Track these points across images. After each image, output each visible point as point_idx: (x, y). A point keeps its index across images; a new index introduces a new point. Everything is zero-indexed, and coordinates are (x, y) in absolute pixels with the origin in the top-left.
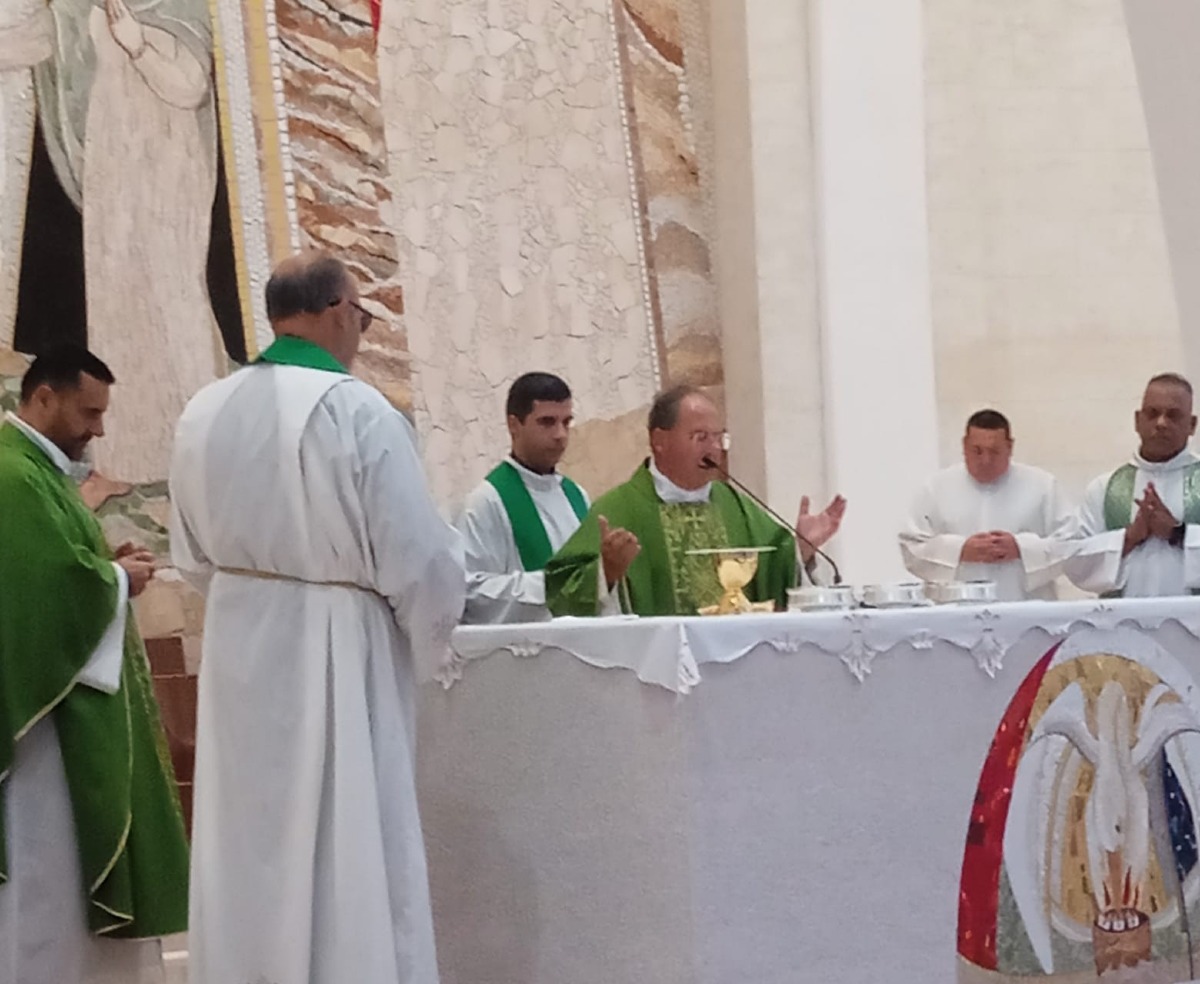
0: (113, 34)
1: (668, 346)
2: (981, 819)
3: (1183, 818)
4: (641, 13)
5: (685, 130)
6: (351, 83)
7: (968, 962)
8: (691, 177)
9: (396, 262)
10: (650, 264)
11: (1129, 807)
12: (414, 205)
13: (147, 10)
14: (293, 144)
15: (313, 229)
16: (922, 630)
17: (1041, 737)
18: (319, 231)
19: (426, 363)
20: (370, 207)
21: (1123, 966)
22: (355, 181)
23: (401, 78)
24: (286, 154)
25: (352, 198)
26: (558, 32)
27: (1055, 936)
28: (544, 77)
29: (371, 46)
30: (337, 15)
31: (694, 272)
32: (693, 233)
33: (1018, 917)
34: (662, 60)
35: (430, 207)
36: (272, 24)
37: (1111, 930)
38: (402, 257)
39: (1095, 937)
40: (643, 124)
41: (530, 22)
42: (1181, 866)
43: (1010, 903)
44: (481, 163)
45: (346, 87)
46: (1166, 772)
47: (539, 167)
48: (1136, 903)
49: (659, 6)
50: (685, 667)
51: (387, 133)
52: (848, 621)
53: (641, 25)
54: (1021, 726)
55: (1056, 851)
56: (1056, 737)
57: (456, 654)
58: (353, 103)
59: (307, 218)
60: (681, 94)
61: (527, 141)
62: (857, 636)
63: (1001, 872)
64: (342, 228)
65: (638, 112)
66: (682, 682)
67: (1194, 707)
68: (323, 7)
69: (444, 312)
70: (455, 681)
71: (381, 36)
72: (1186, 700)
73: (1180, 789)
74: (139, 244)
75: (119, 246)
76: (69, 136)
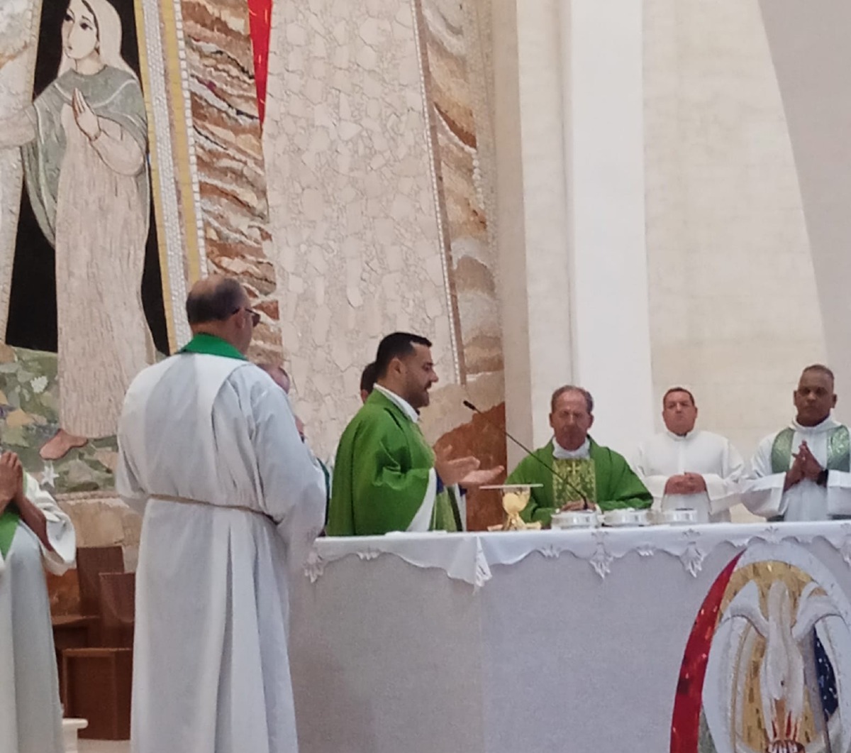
0: (78, 124)
1: (464, 343)
2: (687, 676)
3: (828, 677)
4: (447, 111)
5: (477, 192)
6: (244, 158)
8: (482, 225)
9: (274, 284)
10: (452, 286)
11: (791, 670)
12: (287, 244)
13: (102, 107)
14: (203, 201)
15: (217, 260)
16: (645, 543)
17: (728, 618)
18: (220, 262)
19: (296, 355)
20: (256, 245)
22: (246, 227)
23: (279, 155)
24: (198, 207)
25: (243, 239)
26: (389, 124)
28: (378, 155)
29: (258, 132)
30: (234, 111)
31: (483, 292)
32: (482, 265)
33: (712, 745)
34: (461, 143)
35: (299, 245)
36: (189, 117)
38: (278, 280)
40: (448, 188)
41: (369, 117)
42: (826, 710)
43: (707, 735)
44: (334, 215)
45: (240, 161)
46: (816, 644)
47: (375, 218)
48: (795, 736)
49: (460, 107)
50: (481, 567)
51: (269, 194)
52: (594, 536)
53: (447, 119)
54: (715, 611)
55: (739, 698)
56: (739, 618)
57: (319, 557)
58: (245, 172)
59: (212, 252)
60: (475, 168)
61: (367, 200)
62: (600, 546)
63: (701, 714)
64: (236, 259)
65: (444, 180)
66: (478, 577)
67: (835, 598)
68: (225, 105)
69: (307, 318)
70: (319, 576)
71: (264, 127)
72: (830, 593)
73: (826, 657)
74: (95, 270)
75: (80, 271)
76: (46, 195)
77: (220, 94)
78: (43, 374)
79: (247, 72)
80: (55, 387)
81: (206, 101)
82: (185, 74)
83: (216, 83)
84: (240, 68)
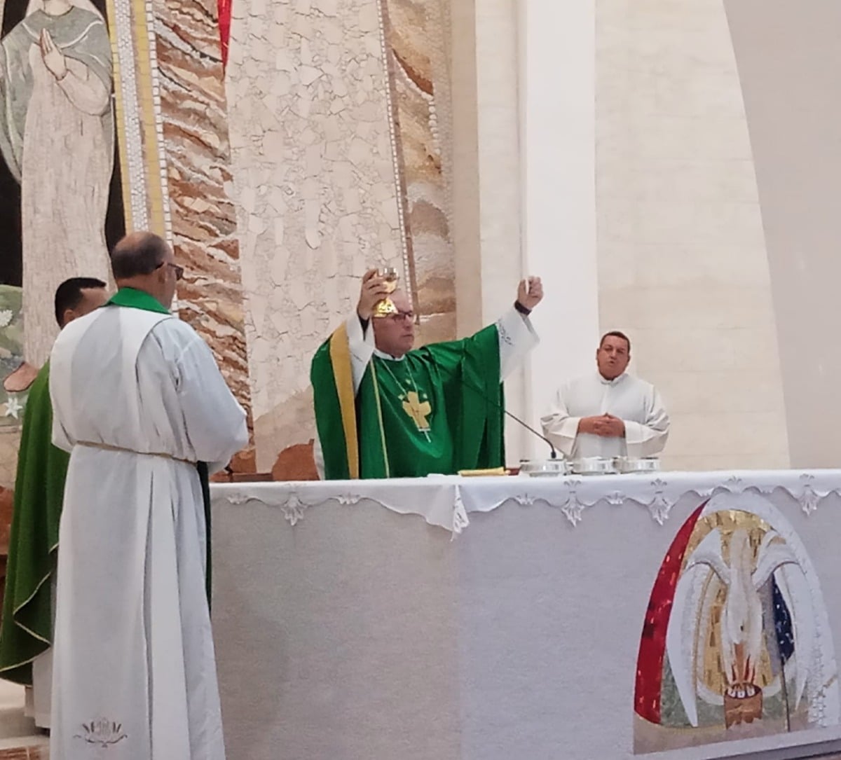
0: (45, 62)
1: (418, 284)
2: (652, 621)
3: (785, 622)
4: (405, 58)
5: (433, 138)
6: (207, 100)
7: (641, 718)
8: (437, 171)
9: (235, 224)
10: (407, 229)
11: (750, 614)
12: (248, 185)
13: (69, 47)
14: (166, 141)
15: (179, 199)
16: (615, 492)
17: (693, 566)
18: (183, 201)
19: (254, 293)
20: (217, 185)
21: (743, 722)
22: (208, 167)
23: (241, 98)
24: (162, 147)
25: (205, 179)
26: (348, 69)
27: (699, 701)
28: (338, 99)
29: (221, 75)
30: (198, 53)
31: (437, 235)
32: (437, 209)
33: (675, 687)
34: (418, 90)
35: (259, 187)
36: (153, 59)
37: (736, 697)
38: (239, 220)
39: (725, 702)
40: (404, 133)
41: (329, 62)
42: (783, 655)
43: (670, 678)
44: (295, 157)
45: (202, 103)
46: (774, 591)
47: (333, 161)
48: (753, 679)
49: (417, 54)
50: (459, 514)
51: (231, 136)
52: (567, 485)
53: (404, 66)
54: (680, 557)
55: (701, 643)
56: (703, 565)
57: (299, 501)
58: (208, 114)
59: (175, 192)
60: (431, 114)
61: (326, 143)
62: (573, 494)
63: (665, 657)
64: (198, 199)
65: (401, 125)
66: (456, 525)
67: (793, 546)
68: (189, 47)
69: (266, 258)
70: (299, 520)
71: (228, 69)
72: (788, 541)
73: (784, 603)
74: (60, 207)
75: (45, 208)
76: (13, 131)
77: (184, 36)
78: (8, 308)
79: (211, 16)
80: (19, 321)
81: (170, 43)
82: (150, 17)
83: (180, 25)
84: (204, 12)
